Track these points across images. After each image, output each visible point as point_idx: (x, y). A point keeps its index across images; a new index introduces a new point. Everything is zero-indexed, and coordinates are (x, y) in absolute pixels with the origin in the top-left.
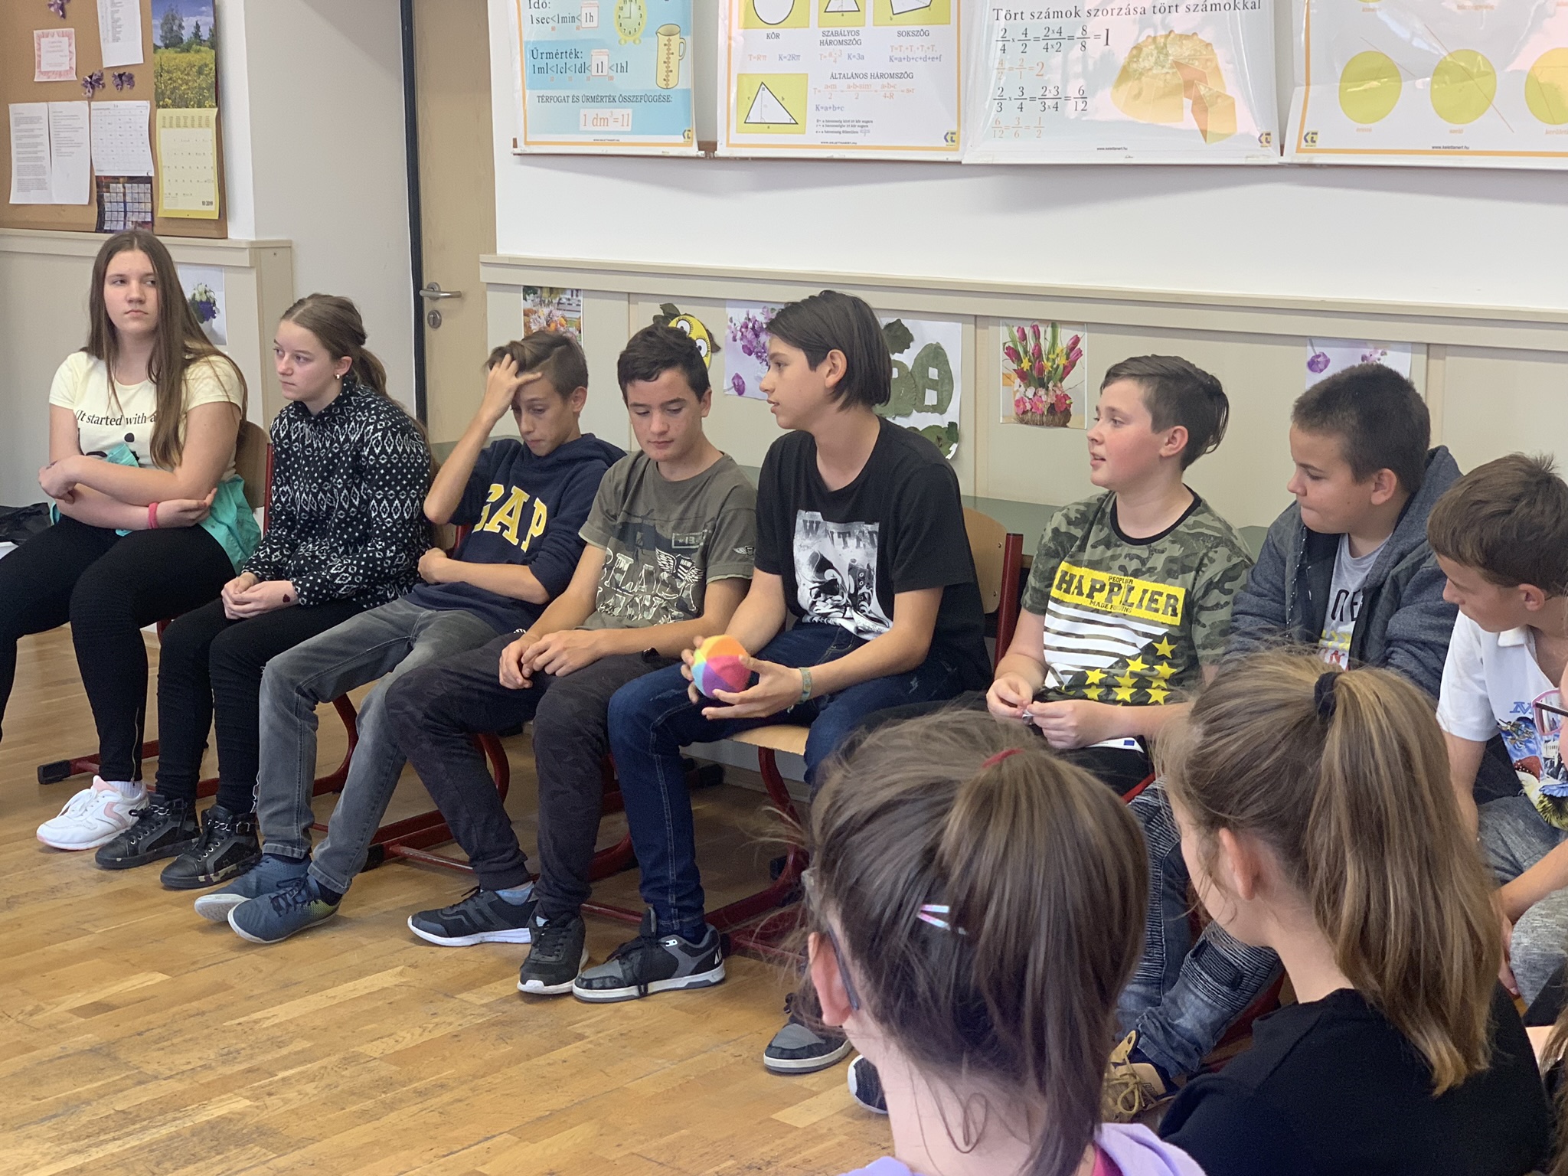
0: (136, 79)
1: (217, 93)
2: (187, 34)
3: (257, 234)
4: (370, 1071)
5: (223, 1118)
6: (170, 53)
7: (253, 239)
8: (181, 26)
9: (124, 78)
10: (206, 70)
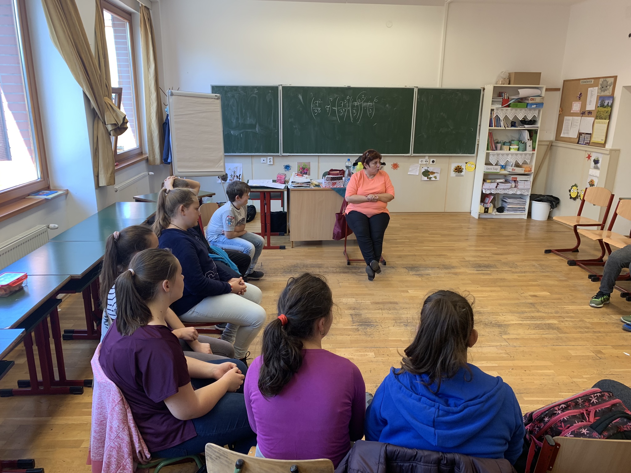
0: (592, 113)
1: (610, 117)
2: (606, 104)
3: (612, 147)
4: (585, 324)
5: (551, 323)
6: (601, 108)
7: (611, 148)
8: (605, 103)
9: (590, 113)
10: (608, 112)
